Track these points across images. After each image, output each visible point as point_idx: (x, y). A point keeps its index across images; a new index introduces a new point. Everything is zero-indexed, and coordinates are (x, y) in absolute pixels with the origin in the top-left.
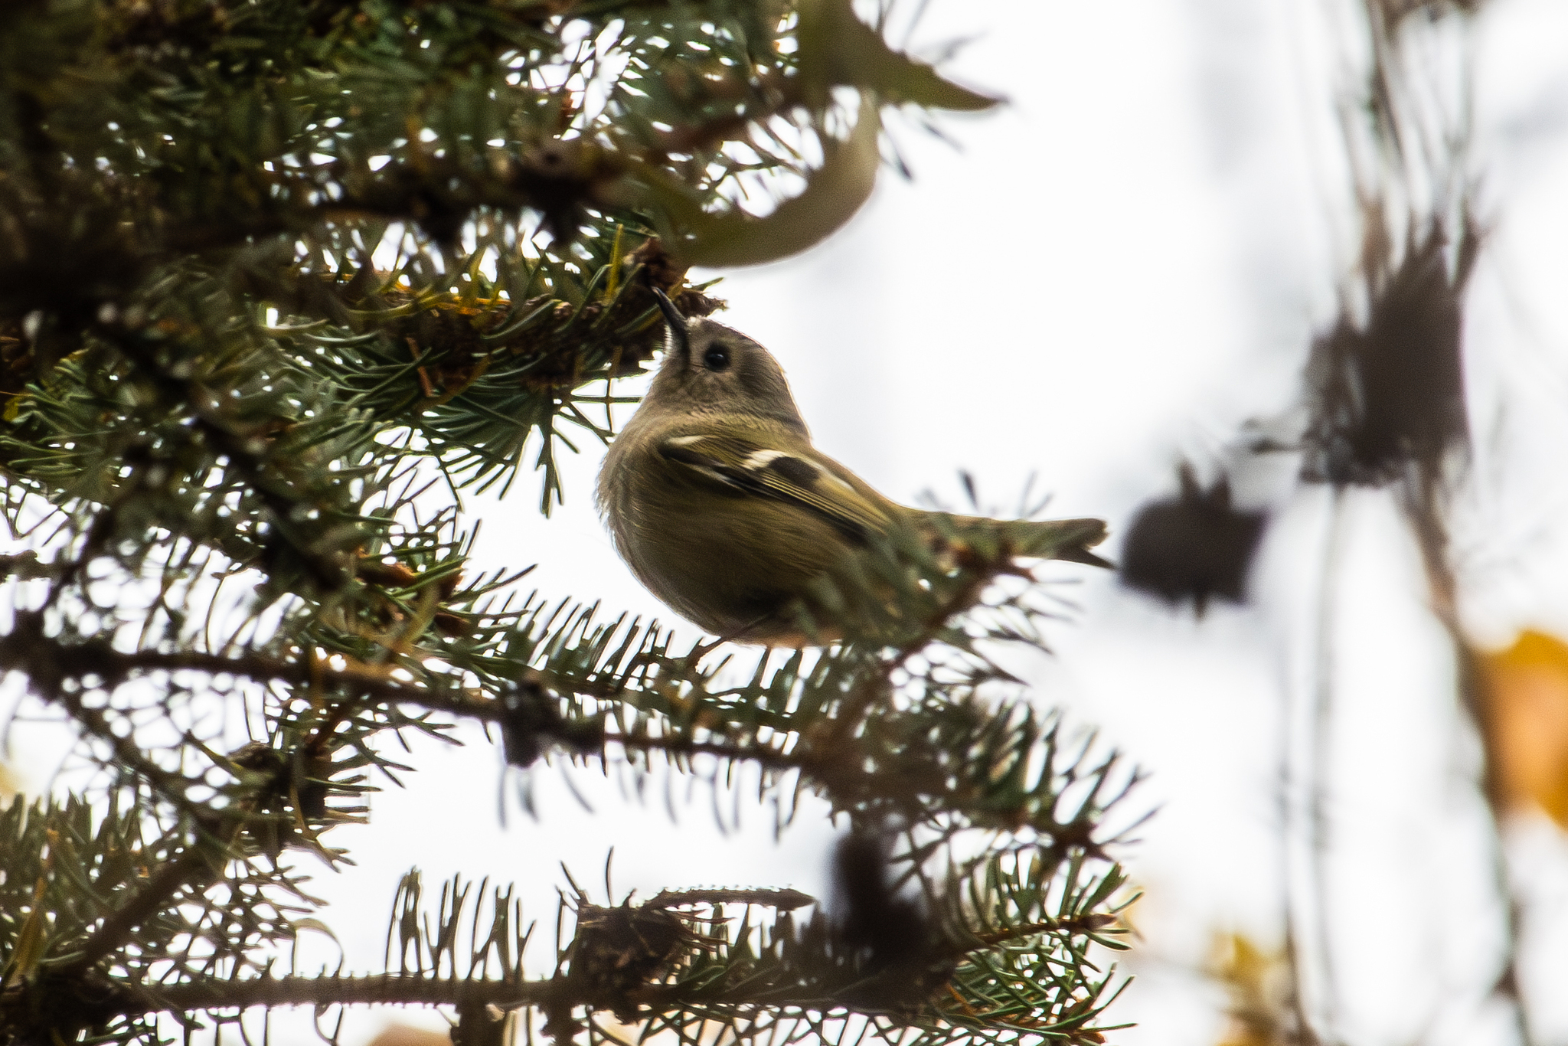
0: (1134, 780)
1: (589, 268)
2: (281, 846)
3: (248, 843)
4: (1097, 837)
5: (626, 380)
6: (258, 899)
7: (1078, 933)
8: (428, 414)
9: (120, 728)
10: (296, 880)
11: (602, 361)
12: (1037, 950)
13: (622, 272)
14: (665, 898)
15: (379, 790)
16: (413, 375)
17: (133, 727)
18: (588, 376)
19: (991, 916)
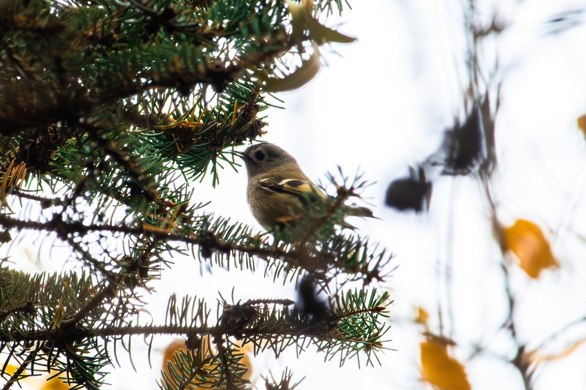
0: (391, 257)
1: (227, 113)
2: (134, 287)
3: (124, 286)
4: (380, 275)
5: (238, 147)
6: (127, 302)
7: (374, 312)
8: (179, 157)
9: (85, 249)
10: (139, 297)
11: (231, 141)
12: (362, 317)
13: (237, 114)
14: (250, 302)
15: (164, 269)
16: (174, 145)
17: (89, 248)
18: (227, 145)
19: (348, 308)
